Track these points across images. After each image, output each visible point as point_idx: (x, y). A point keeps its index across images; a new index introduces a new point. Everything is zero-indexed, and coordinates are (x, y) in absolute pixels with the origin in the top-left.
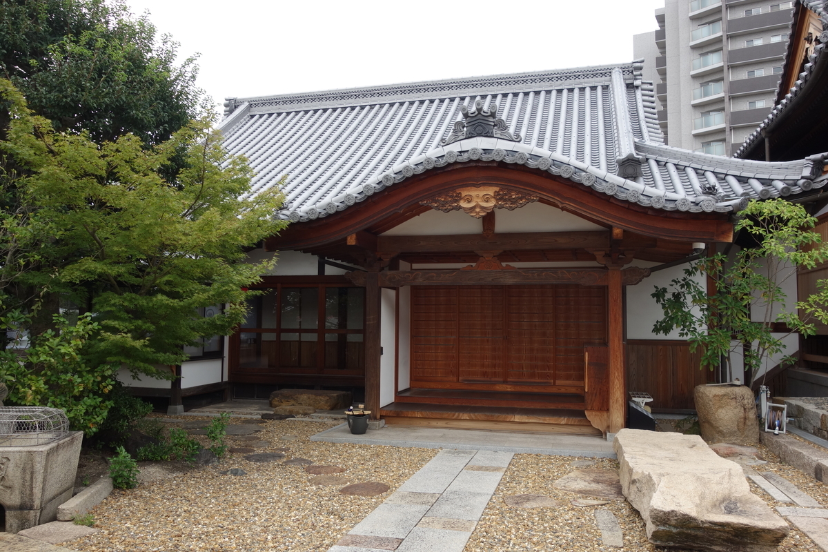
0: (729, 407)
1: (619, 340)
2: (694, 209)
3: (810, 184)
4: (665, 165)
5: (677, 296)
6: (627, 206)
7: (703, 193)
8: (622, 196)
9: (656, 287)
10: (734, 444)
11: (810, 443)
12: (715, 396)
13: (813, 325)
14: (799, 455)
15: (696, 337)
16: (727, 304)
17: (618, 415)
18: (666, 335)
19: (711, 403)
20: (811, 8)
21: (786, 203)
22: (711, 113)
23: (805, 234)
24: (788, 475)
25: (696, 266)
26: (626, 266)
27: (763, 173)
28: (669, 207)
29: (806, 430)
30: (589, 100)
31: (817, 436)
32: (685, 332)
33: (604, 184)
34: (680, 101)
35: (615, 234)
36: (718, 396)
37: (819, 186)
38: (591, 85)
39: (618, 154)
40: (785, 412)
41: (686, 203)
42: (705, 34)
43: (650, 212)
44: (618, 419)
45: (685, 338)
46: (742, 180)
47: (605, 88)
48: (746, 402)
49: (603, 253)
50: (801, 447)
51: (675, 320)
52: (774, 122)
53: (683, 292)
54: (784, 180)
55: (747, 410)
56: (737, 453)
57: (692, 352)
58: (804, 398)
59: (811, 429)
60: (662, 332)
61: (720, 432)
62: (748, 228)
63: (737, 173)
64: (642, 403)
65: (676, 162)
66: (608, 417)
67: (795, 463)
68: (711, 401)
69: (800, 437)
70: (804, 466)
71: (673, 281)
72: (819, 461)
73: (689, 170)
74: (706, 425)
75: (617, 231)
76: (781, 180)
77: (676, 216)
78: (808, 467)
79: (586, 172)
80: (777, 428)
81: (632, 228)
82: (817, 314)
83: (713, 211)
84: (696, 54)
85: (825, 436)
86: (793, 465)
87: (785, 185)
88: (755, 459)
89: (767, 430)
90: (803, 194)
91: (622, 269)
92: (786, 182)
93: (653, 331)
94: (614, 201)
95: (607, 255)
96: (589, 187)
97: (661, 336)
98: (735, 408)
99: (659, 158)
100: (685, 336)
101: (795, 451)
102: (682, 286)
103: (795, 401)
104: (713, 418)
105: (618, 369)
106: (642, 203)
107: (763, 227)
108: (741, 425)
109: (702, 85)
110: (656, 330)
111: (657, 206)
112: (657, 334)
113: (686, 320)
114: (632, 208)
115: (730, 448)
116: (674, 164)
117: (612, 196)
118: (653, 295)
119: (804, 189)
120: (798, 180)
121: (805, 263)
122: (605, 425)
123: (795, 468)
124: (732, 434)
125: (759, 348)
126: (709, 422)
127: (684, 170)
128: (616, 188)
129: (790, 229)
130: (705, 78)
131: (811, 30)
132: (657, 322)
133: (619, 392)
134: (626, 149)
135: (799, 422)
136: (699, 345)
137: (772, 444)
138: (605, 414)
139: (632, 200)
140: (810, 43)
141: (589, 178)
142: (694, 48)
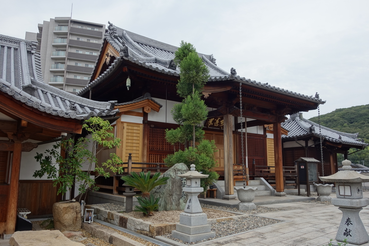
0: (69, 213)
1: (16, 182)
2: (66, 116)
3: (109, 112)
4: (46, 93)
5: (47, 158)
6: (31, 110)
7: (70, 109)
8: (30, 104)
9: (37, 153)
10: (71, 231)
11: (104, 226)
12: (64, 208)
13: (109, 173)
14: (102, 233)
15: (57, 179)
16: (72, 163)
17: (11, 224)
18: (40, 178)
19: (61, 212)
20: (110, 43)
21: (101, 119)
22: (58, 76)
23: (108, 133)
24: (98, 243)
25: (59, 144)
26: (25, 142)
27: (91, 105)
28: (54, 113)
29: (100, 219)
30: (6, 53)
31: (106, 222)
32: (50, 176)
33: (19, 96)
34: (45, 68)
35: (22, 124)
36: (65, 208)
37: (113, 114)
38: (8, 46)
39: (21, 83)
40: (93, 212)
41: (63, 113)
42: (59, 42)
43: (43, 115)
44: (11, 226)
45: (50, 179)
46: (82, 107)
47: (16, 49)
48: (77, 209)
49: (12, 133)
50: (102, 228)
51: (47, 170)
52: (95, 84)
53: (51, 156)
54: (99, 109)
55: (78, 213)
56: (73, 235)
57: (54, 186)
58: (98, 204)
59: (103, 219)
60: (38, 176)
61: (65, 226)
62: (86, 128)
63: (80, 103)
64: (24, 215)
65: (52, 93)
66: (6, 225)
67: (99, 236)
68: (62, 210)
69: (99, 223)
70: (104, 238)
71: (47, 150)
72: (111, 235)
73: (58, 98)
74: (58, 223)
75: (24, 122)
76: (98, 109)
77: (57, 118)
78: (106, 238)
79: (10, 88)
80: (90, 220)
81: (33, 122)
82: (111, 168)
83: (75, 118)
84: (54, 49)
85: (109, 222)
86: (99, 237)
87: (100, 112)
88: (81, 237)
89: (85, 222)
90: (107, 116)
91: (22, 142)
92: (100, 110)
93: (34, 176)
94: (24, 106)
95: (14, 135)
96: (11, 96)
97: (38, 178)
98: (73, 213)
99: (43, 90)
100: (50, 178)
101: (99, 231)
102: (51, 153)
103: (96, 206)
104: (62, 219)
105: (14, 198)
106: (40, 109)
107: (92, 128)
108: (75, 221)
109: (55, 63)
110: (35, 175)
111: (48, 112)
112: (35, 178)
113: (51, 170)
114: (34, 111)
115: (70, 233)
116: (51, 94)
117: (24, 103)
118: (36, 157)
119: (107, 114)
120: (105, 110)
121: (108, 146)
122: (3, 230)
123: (100, 239)
124: (70, 226)
125: (84, 183)
126: (59, 221)
127: (55, 97)
128: (27, 99)
129: (104, 131)
130: (57, 60)
131: (109, 52)
132: (36, 171)
133: (13, 210)
134: (27, 82)
135: (97, 216)
136: (58, 183)
137: (88, 228)
138: (3, 224)
139: (35, 107)
140: (108, 57)
141: (12, 91)
142: (54, 46)
